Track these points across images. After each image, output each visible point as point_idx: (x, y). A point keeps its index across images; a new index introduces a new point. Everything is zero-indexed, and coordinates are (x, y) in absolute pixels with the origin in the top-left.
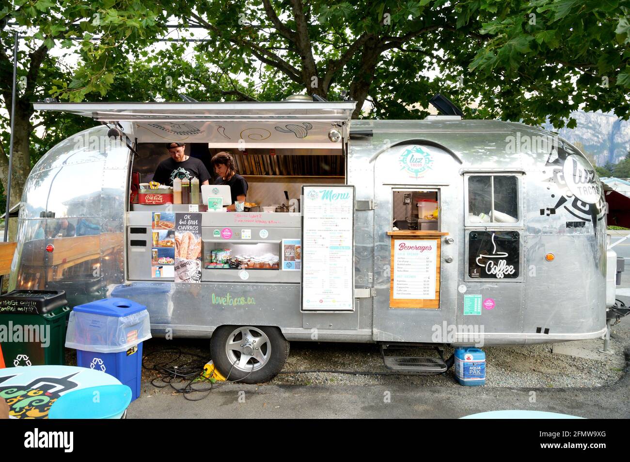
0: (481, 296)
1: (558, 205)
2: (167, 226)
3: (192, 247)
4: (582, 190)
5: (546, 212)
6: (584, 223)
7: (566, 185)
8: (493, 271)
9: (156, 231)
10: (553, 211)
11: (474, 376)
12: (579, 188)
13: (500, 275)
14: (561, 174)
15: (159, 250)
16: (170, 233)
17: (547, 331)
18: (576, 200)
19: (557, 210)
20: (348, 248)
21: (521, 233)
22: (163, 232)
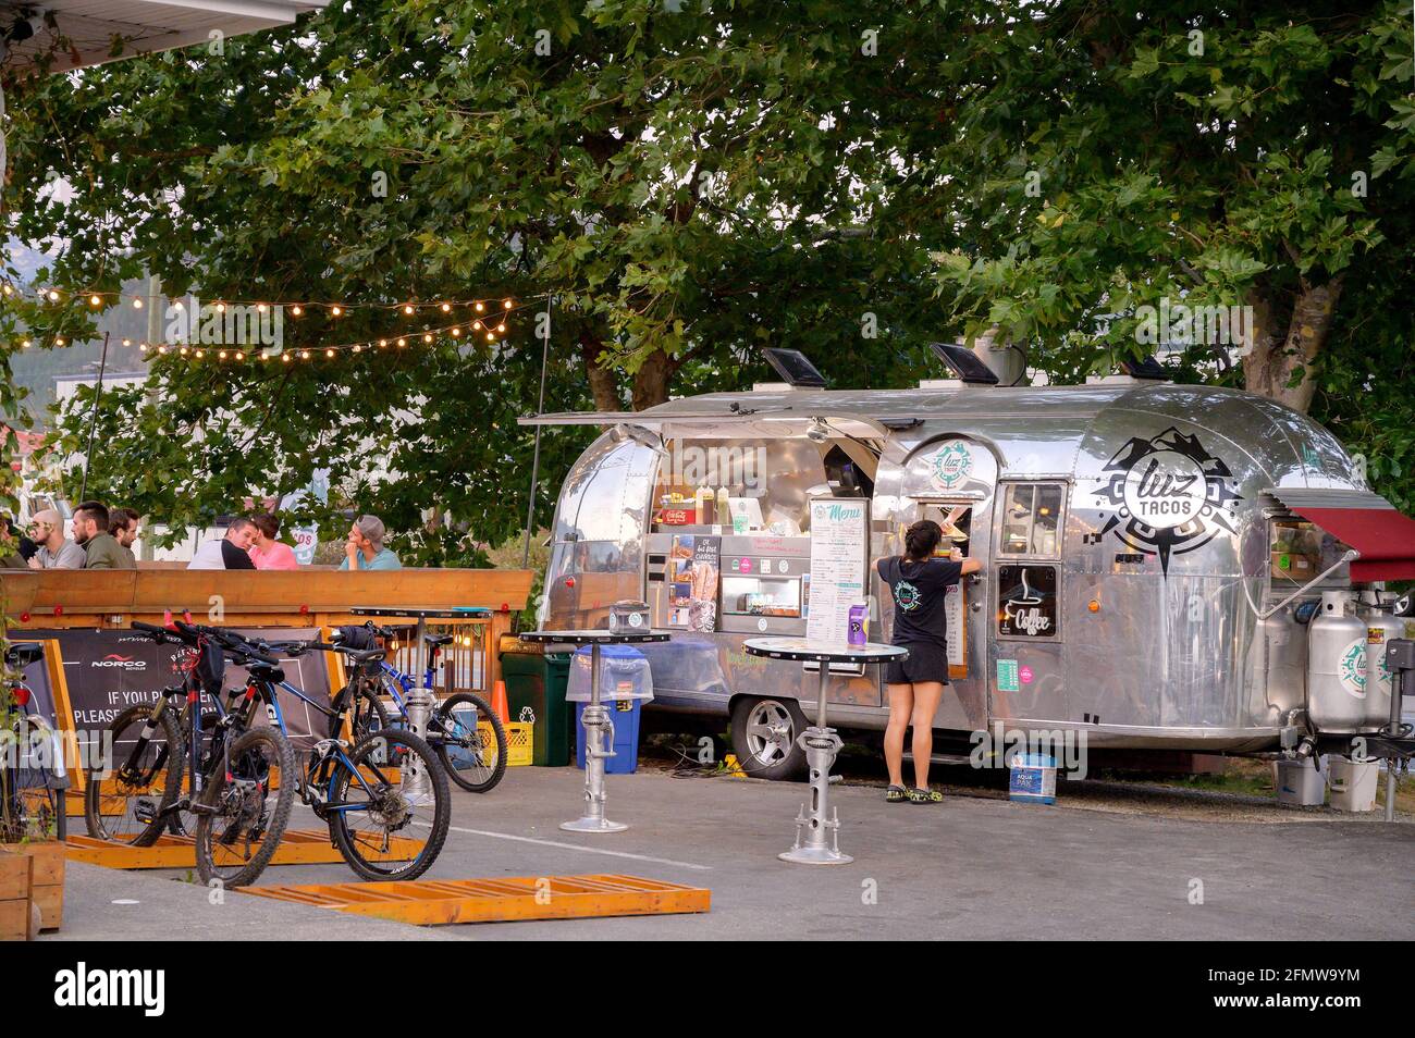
0: (1015, 662)
1: (1106, 529)
2: (685, 553)
3: (708, 584)
4: (1148, 507)
5: (1091, 539)
6: (1142, 557)
7: (1122, 499)
8: (1024, 625)
9: (674, 560)
10: (1098, 538)
11: (1022, 789)
12: (1144, 504)
13: (1032, 631)
14: (1121, 482)
15: (678, 586)
16: (689, 563)
17: (1096, 720)
18: (1134, 521)
19: (1104, 537)
20: (858, 585)
21: (1059, 569)
22: (682, 562)
